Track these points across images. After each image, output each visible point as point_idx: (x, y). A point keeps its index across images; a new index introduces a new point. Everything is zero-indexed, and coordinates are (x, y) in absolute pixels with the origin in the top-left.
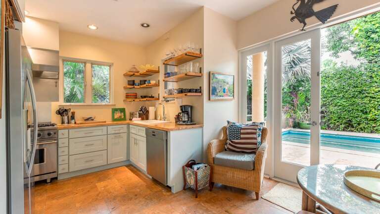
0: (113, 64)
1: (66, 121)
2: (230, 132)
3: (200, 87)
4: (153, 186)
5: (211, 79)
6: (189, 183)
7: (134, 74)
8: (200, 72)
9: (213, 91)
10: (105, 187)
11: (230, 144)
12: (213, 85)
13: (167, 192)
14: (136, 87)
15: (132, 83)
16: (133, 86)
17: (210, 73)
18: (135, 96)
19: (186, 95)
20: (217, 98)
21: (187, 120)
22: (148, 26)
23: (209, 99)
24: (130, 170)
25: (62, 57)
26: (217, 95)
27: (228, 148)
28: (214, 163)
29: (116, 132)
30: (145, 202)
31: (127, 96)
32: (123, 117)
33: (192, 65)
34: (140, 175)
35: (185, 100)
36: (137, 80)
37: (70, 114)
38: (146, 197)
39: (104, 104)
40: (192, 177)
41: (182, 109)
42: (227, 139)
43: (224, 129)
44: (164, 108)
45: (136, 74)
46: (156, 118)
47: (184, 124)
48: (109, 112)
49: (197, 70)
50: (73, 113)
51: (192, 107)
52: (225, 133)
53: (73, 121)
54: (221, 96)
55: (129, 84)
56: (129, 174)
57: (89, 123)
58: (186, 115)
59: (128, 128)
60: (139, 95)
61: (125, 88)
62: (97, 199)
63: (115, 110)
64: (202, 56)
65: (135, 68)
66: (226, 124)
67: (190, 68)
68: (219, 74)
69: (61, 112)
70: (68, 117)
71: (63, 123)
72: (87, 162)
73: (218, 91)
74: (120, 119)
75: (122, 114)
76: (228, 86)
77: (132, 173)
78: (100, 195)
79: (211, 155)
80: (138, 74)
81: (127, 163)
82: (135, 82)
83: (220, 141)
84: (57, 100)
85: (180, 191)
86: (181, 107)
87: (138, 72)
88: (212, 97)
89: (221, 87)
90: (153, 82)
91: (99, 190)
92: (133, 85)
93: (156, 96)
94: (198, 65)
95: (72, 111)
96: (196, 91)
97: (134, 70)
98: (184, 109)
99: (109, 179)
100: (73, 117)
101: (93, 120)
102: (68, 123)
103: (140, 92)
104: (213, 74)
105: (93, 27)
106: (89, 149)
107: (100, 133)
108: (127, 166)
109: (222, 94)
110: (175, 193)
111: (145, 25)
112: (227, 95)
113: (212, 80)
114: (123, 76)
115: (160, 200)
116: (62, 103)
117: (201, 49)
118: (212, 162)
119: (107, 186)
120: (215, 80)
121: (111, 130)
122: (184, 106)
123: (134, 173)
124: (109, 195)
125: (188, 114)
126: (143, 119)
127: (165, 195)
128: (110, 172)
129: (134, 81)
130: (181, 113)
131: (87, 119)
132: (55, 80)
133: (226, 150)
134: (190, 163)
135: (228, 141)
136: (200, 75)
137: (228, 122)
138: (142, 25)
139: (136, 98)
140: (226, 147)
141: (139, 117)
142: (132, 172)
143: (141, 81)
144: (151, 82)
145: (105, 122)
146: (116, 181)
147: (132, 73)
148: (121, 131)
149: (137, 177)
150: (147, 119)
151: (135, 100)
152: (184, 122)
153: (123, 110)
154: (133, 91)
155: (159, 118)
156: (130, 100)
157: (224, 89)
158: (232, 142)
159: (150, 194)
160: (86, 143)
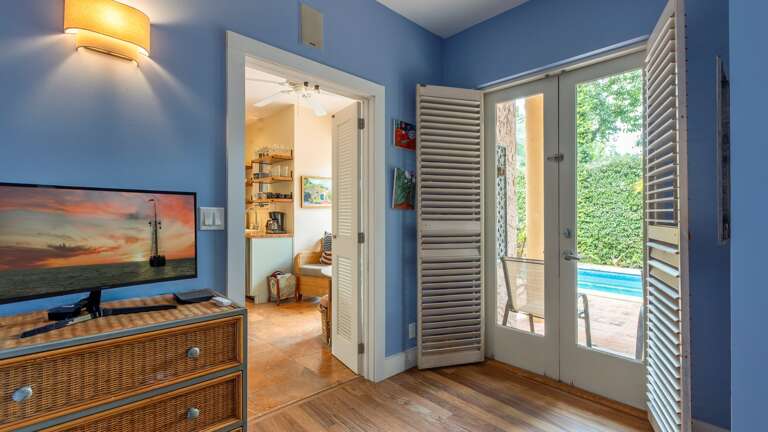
3: (291, 193)
5: (303, 184)
8: (291, 176)
9: (307, 197)
12: (306, 191)
17: (302, 177)
19: (273, 201)
20: (311, 205)
21: (276, 228)
23: (301, 206)
26: (311, 202)
27: (322, 261)
28: (301, 273)
33: (280, 168)
35: (271, 207)
40: (275, 286)
41: (271, 217)
44: (256, 213)
49: (287, 173)
51: (282, 215)
54: (317, 203)
58: (275, 224)
64: (293, 158)
67: (277, 171)
68: (313, 178)
73: (313, 197)
76: (326, 191)
79: (298, 266)
83: (314, 253)
85: (264, 302)
86: (270, 213)
88: (305, 204)
89: (317, 193)
94: (287, 167)
96: (285, 197)
98: (273, 216)
104: (305, 178)
109: (320, 201)
110: (257, 303)
112: (325, 202)
113: (305, 185)
117: (292, 151)
120: (308, 185)
122: (274, 213)
125: (277, 222)
130: (269, 221)
135: (323, 253)
136: (291, 179)
137: (326, 233)
152: (273, 230)
157: (322, 196)
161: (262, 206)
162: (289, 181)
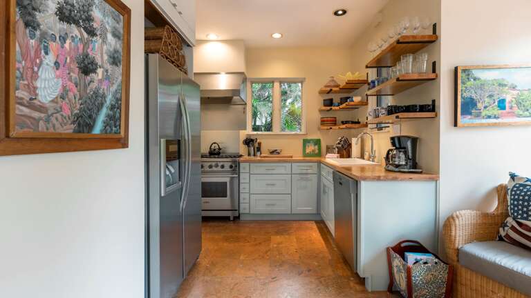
0: (305, 79)
1: (252, 153)
2: (514, 200)
3: (434, 101)
4: (339, 265)
5: (459, 81)
6: (398, 283)
7: (331, 90)
8: (434, 71)
9: (465, 107)
10: (279, 244)
11: (513, 228)
12: (466, 95)
13: (357, 283)
14: (333, 108)
15: (328, 102)
16: (329, 108)
17: (456, 69)
18: (334, 122)
19: (397, 117)
20: (477, 121)
21: (404, 163)
22: (345, 12)
23: (456, 125)
24: (318, 228)
25: (250, 79)
26: (478, 116)
27: (507, 236)
28: (458, 261)
29: (304, 172)
30: (318, 286)
31: (323, 122)
32: (317, 151)
33: (411, 60)
34: (328, 240)
35: (394, 130)
36: (336, 99)
37: (256, 145)
38: (322, 279)
39: (293, 133)
40: (403, 275)
41: (393, 144)
42: (508, 216)
43: (501, 191)
44: (372, 139)
45: (334, 89)
46: (362, 157)
47: (397, 170)
48: (299, 143)
49: (425, 66)
50: (260, 144)
51: (414, 141)
52: (503, 200)
53: (258, 154)
54: (489, 117)
55: (325, 105)
56: (315, 235)
57: (275, 157)
58: (402, 156)
59: (319, 168)
60: (339, 119)
61: (321, 111)
62: (263, 257)
63: (306, 142)
64: (437, 38)
65: (333, 80)
66: (505, 180)
67: (408, 67)
69: (249, 142)
70: (254, 149)
71: (249, 155)
72: (268, 205)
73: (480, 105)
74: (313, 154)
75: (316, 147)
76: (515, 92)
77: (319, 234)
78: (269, 253)
79: (452, 242)
80: (337, 89)
81: (318, 218)
82: (334, 101)
83: (486, 215)
84: (245, 129)
85: (383, 291)
86: (392, 139)
87: (338, 86)
89: (491, 96)
90: (357, 99)
91: (271, 246)
92: (331, 106)
93: (363, 120)
94: (425, 57)
95: (258, 141)
96: (423, 108)
97: (332, 84)
98: (397, 142)
99: (288, 234)
100: (259, 149)
101: (279, 153)
102: (254, 155)
103: (341, 116)
104: (464, 71)
105: (277, 36)
106: (270, 189)
107: (283, 171)
108: (317, 222)
109: (497, 112)
110: (370, 290)
111: (340, 12)
112: (512, 114)
113: (463, 83)
114: (317, 94)
115: (340, 293)
116: (249, 131)
117: (435, 26)
118: (455, 258)
119: (281, 243)
120: (471, 83)
121: (296, 168)
122: (399, 138)
123: (322, 235)
124: (278, 257)
125: (406, 153)
126: (342, 156)
127: (351, 288)
128: (295, 225)
129: (331, 100)
130: (391, 150)
131: (272, 152)
132: (243, 106)
133: (501, 239)
134: (403, 245)
135: (510, 221)
136: (433, 76)
137: (513, 177)
138: (336, 13)
139: (335, 124)
140: (503, 233)
141: (338, 153)
142: (320, 232)
143: (341, 99)
144: (355, 99)
145: (292, 157)
146: (295, 240)
147: (329, 89)
148: (310, 171)
149: (323, 242)
150: (349, 156)
151: (333, 127)
152: (397, 166)
153: (318, 142)
154: (330, 115)
155: (366, 157)
156: (326, 127)
157: (502, 101)
158: (518, 222)
159: (329, 276)
160: (269, 182)
161: (380, 129)
162: (431, 79)
